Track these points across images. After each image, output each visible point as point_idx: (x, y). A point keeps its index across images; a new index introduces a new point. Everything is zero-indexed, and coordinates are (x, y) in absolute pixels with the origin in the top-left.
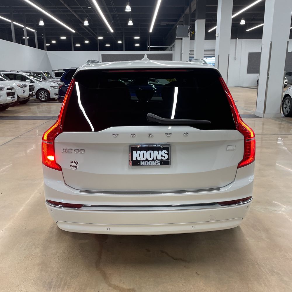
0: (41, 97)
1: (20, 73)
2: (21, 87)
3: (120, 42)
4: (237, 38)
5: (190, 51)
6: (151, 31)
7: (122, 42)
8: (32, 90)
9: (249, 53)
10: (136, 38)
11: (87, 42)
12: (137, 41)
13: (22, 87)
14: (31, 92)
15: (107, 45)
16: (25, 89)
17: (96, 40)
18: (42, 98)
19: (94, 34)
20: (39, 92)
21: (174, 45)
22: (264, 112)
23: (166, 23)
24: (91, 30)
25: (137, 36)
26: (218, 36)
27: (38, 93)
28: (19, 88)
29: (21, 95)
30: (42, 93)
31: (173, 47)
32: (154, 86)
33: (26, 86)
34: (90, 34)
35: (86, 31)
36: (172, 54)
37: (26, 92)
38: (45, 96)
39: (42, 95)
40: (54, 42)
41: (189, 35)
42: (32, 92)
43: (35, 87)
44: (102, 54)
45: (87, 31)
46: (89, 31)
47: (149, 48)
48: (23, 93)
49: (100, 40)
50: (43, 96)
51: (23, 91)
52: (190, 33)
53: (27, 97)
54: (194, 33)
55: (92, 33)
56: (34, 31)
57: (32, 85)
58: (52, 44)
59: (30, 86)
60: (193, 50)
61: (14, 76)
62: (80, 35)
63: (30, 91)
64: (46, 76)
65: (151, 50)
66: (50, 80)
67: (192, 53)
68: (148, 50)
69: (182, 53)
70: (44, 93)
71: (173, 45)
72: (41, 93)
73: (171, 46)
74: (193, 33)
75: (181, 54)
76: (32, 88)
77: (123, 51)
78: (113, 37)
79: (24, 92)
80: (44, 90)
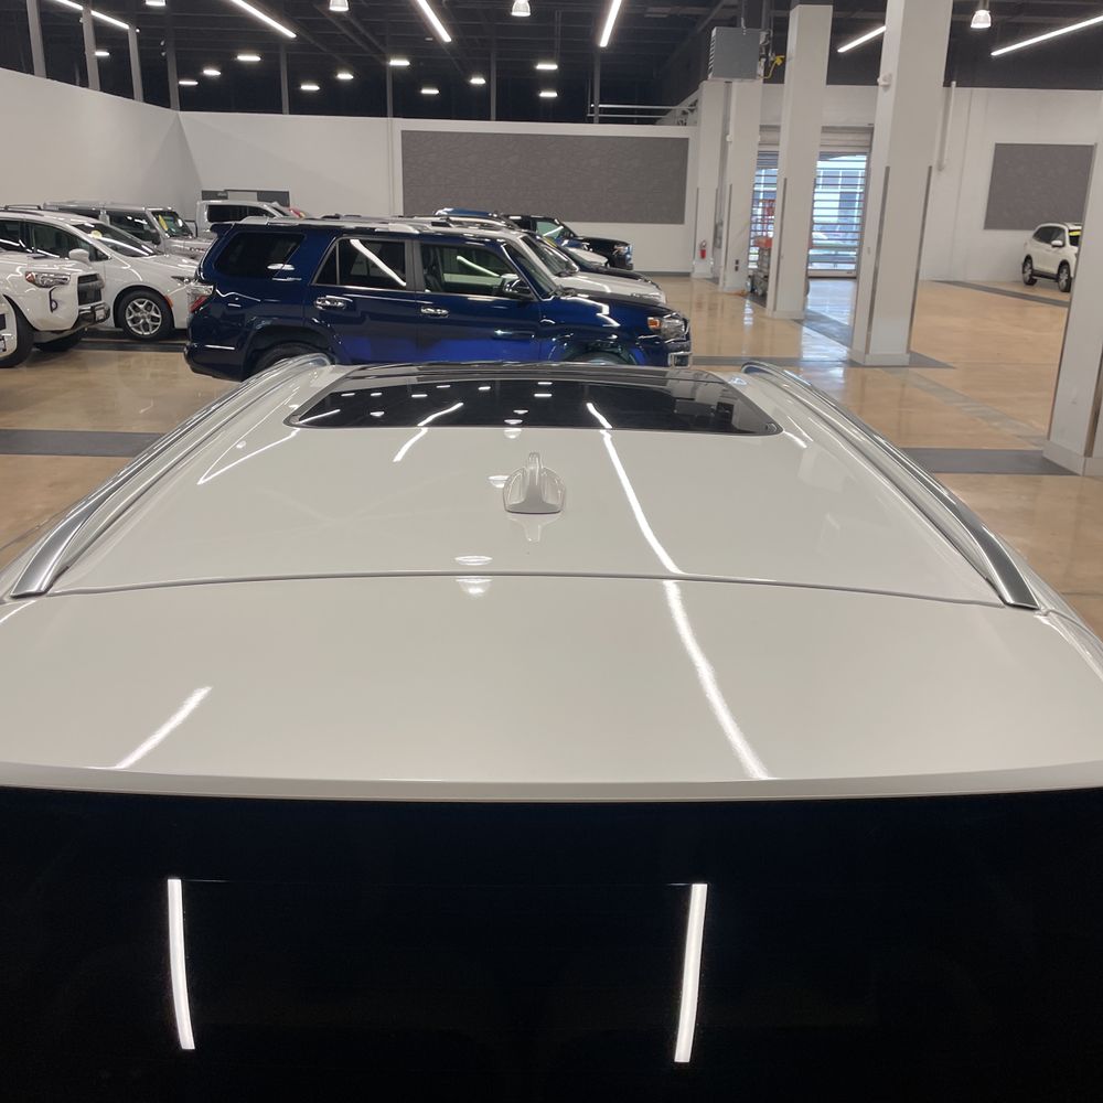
0: (133, 321)
1: (48, 218)
2: (41, 286)
3: (478, 81)
4: (954, 83)
5: (763, 128)
6: (604, 42)
7: (488, 80)
8: (91, 295)
9: (997, 145)
10: (541, 67)
11: (345, 76)
12: (547, 80)
13: (46, 287)
14: (87, 307)
15: (425, 91)
16: (59, 294)
17: (383, 69)
18: (138, 328)
19: (376, 43)
20: (125, 301)
21: (695, 104)
22: (1089, 452)
23: (667, 10)
24: (362, 30)
25: (547, 58)
26: (886, 87)
27: (122, 304)
28: (34, 288)
29: (42, 321)
30: (141, 306)
31: (692, 111)
32: (606, 309)
33: (63, 282)
34: (359, 43)
35: (339, 30)
36: (687, 139)
37: (62, 308)
38: (153, 319)
39: (139, 314)
40: (212, 72)
41: (761, 71)
42: (92, 308)
43: (107, 283)
44: (403, 132)
45: (345, 31)
46: (355, 31)
47: (596, 111)
48: (52, 310)
49: (396, 69)
50: (144, 318)
51: (51, 301)
52: (764, 60)
53: (69, 327)
54: (784, 61)
55: (369, 43)
56: (125, 26)
57: (94, 277)
58: (204, 80)
59: (82, 279)
60: (777, 128)
61: (22, 228)
62: (317, 45)
63: (80, 304)
64: (161, 226)
65: (603, 121)
66: (178, 243)
67: (770, 136)
68: (591, 121)
69: (728, 139)
70: (149, 304)
71: (690, 100)
72: (135, 307)
73: (684, 106)
74: (779, 62)
75: (724, 145)
76: (89, 289)
77: (489, 120)
78: (453, 58)
79: (54, 305)
80: (147, 294)
